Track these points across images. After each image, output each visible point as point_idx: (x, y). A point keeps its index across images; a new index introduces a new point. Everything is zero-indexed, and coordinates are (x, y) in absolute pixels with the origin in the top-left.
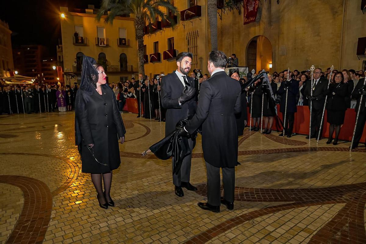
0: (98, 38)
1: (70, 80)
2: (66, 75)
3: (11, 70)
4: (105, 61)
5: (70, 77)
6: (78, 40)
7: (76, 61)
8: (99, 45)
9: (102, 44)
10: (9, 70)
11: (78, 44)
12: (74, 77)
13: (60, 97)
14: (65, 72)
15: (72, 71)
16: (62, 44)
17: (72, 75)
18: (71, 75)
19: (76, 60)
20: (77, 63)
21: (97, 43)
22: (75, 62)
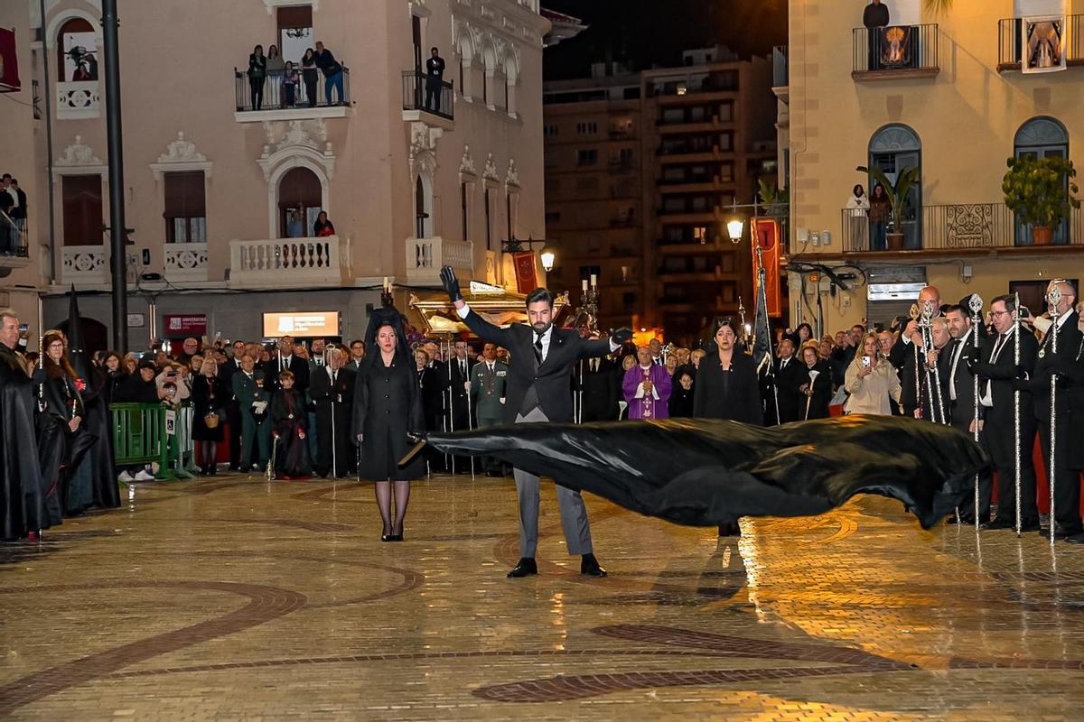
0: (1019, 22)
1: (819, 302)
2: (800, 271)
3: (525, 247)
4: (1054, 176)
5: (826, 284)
6: (885, 46)
7: (866, 189)
8: (1019, 67)
9: (1045, 59)
10: (512, 246)
11: (879, 75)
12: (849, 285)
13: (640, 393)
14: (797, 256)
15: (836, 248)
16: (787, 83)
17: (836, 273)
18: (829, 271)
19: (863, 180)
20: (872, 199)
21: (1009, 58)
22: (858, 191)
